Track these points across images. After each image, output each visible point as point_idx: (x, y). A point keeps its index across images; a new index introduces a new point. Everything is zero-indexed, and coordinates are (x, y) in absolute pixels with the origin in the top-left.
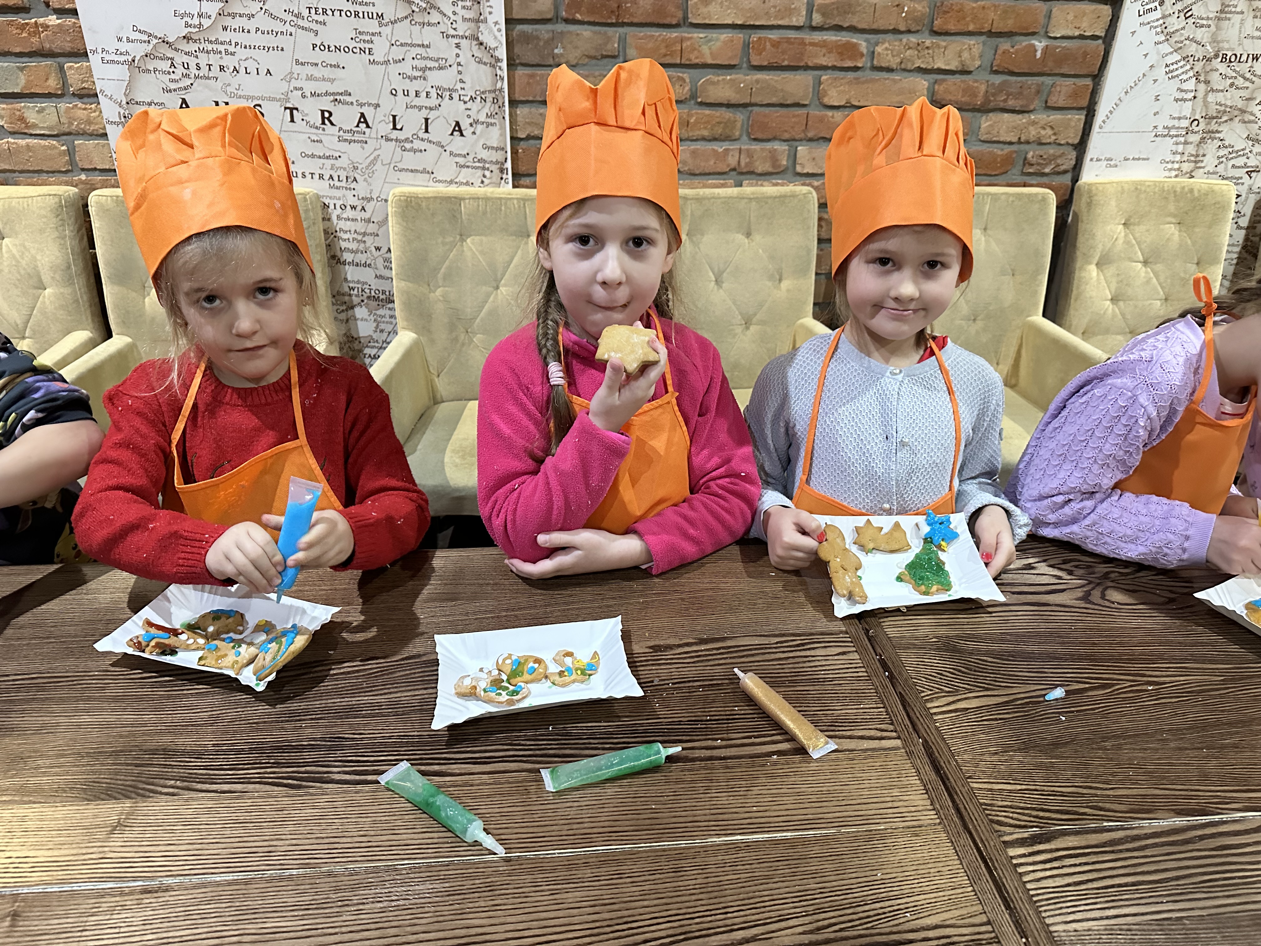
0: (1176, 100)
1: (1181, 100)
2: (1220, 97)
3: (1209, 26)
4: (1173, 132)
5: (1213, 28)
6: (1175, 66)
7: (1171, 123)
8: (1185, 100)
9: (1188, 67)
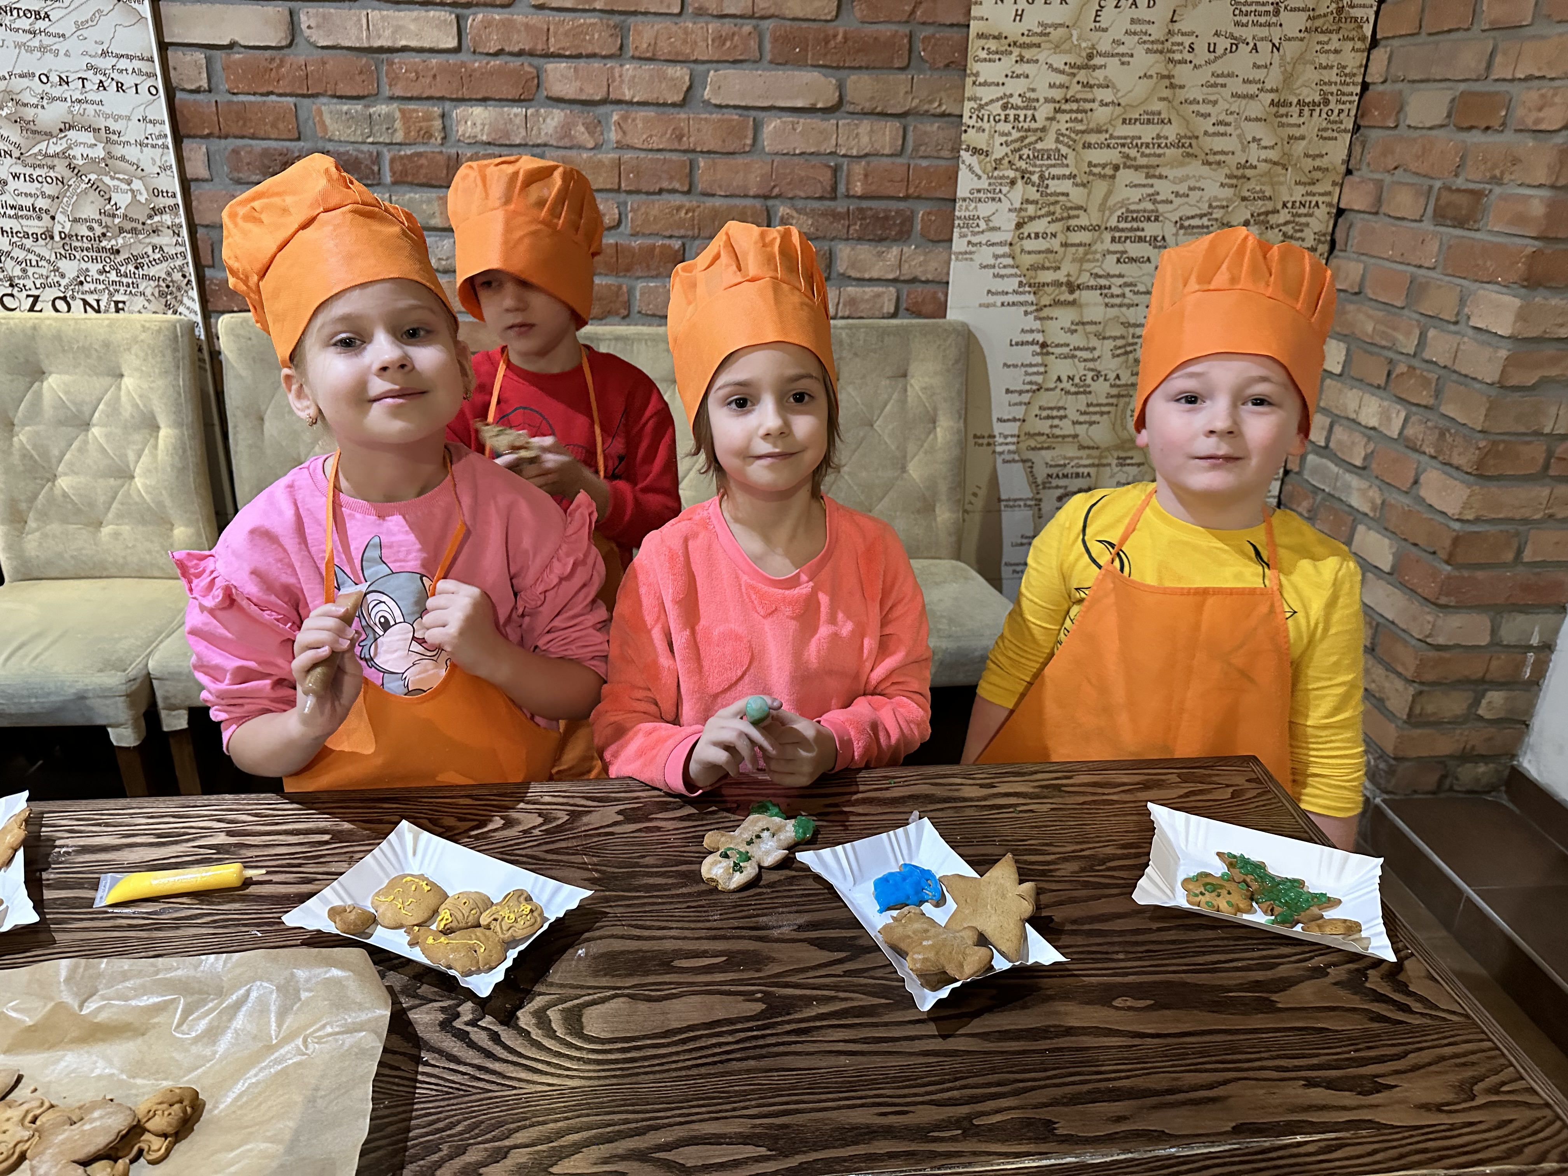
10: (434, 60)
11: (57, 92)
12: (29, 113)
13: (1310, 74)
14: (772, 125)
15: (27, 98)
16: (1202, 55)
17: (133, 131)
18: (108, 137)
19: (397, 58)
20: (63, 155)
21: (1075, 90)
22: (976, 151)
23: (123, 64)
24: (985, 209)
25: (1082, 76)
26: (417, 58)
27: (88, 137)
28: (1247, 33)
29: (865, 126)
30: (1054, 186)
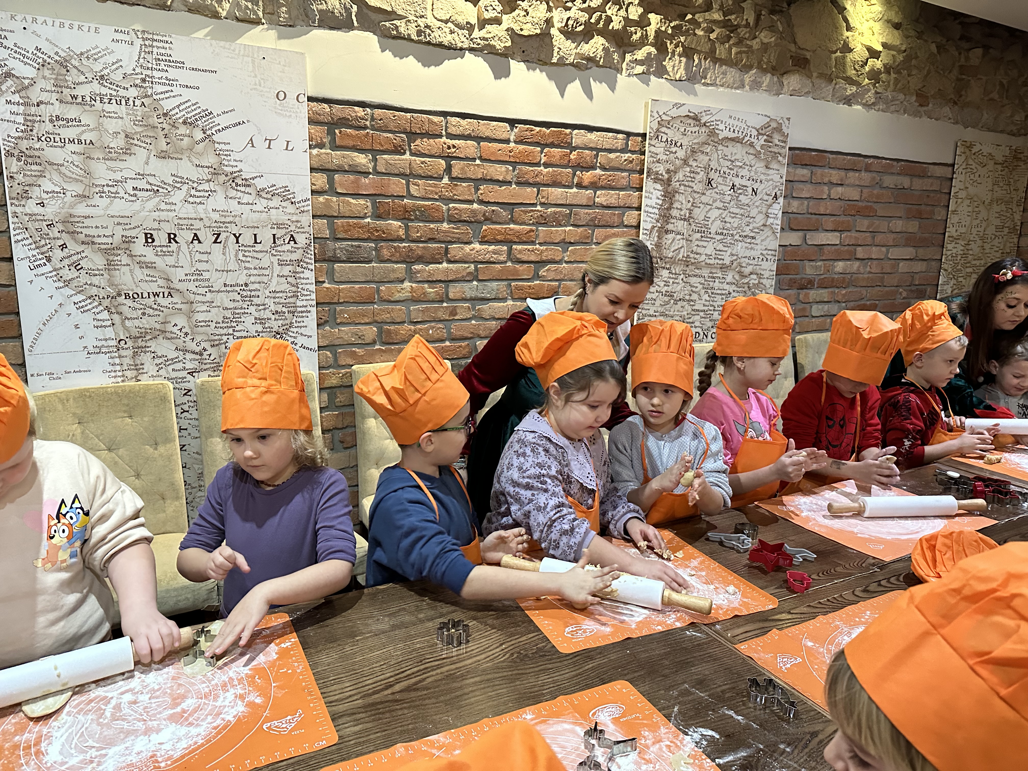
0: (97, 327)
1: (101, 327)
2: (137, 323)
3: (102, 275)
4: (104, 350)
5: (106, 275)
6: (83, 304)
7: (100, 344)
8: (105, 327)
9: (96, 303)
10: (834, 248)
11: (751, 262)
12: (743, 269)
13: (1008, 245)
14: (901, 264)
15: (744, 265)
16: (989, 240)
17: (766, 274)
18: (760, 276)
19: (825, 247)
20: (748, 283)
21: (966, 252)
22: (945, 270)
23: (770, 252)
24: (945, 287)
25: (967, 247)
26: (829, 247)
27: (754, 277)
28: (997, 234)
29: (920, 263)
30: (960, 279)
